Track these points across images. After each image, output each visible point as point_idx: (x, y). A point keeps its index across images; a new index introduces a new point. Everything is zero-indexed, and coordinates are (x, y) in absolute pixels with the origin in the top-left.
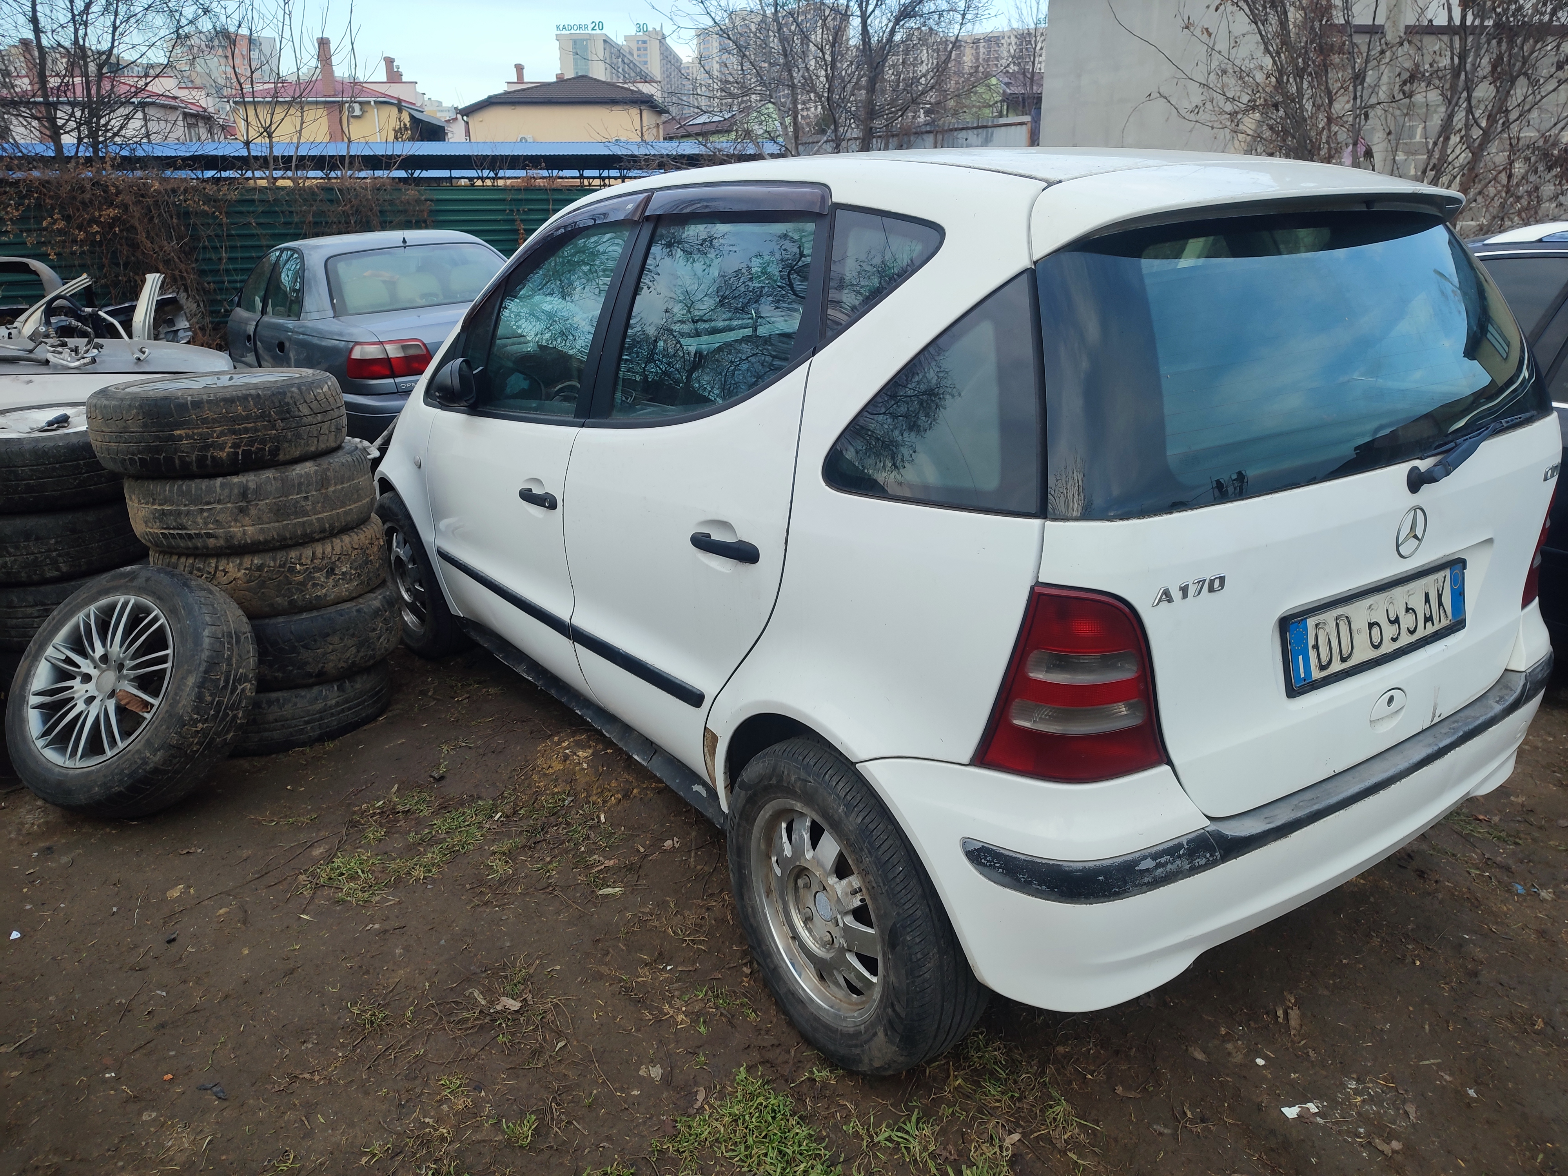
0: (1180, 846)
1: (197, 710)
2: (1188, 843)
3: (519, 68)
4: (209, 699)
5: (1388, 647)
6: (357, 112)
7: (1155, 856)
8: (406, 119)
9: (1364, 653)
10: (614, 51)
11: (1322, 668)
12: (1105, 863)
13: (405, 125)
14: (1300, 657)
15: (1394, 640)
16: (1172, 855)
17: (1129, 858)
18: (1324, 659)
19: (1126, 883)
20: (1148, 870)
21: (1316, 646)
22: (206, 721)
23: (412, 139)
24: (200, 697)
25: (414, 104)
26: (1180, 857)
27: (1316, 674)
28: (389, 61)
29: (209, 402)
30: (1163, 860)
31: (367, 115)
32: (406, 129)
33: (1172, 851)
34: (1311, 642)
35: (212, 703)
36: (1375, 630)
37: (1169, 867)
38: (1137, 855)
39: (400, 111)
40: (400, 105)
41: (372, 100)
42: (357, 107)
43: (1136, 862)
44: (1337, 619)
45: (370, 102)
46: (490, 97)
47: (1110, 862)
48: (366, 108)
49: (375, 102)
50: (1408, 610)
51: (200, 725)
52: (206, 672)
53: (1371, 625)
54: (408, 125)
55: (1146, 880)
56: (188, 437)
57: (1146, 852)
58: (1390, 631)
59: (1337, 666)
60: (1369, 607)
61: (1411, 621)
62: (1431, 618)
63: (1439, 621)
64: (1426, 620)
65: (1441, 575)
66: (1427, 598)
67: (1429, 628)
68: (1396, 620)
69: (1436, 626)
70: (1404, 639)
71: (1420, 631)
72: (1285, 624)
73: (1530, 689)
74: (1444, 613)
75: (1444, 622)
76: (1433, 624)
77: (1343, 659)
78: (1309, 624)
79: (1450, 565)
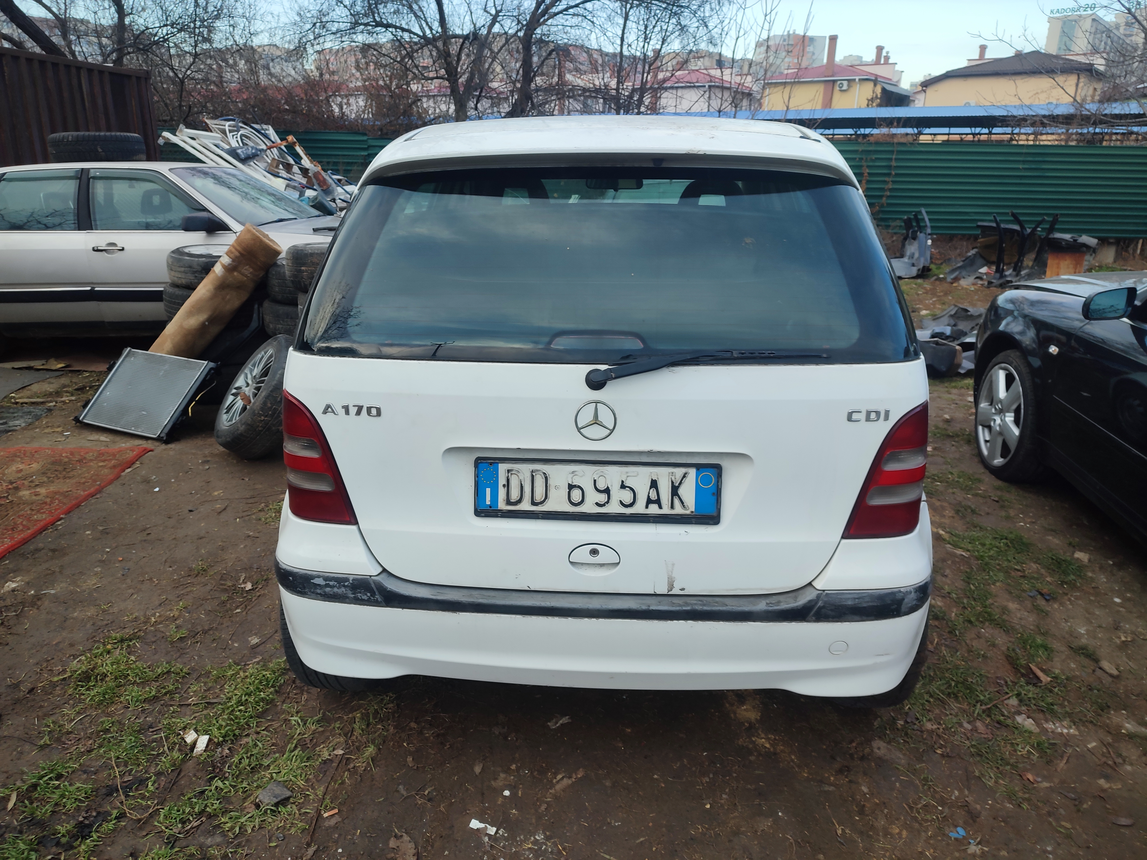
0: (347, 580)
1: (262, 409)
2: (353, 580)
3: (983, 48)
4: (269, 405)
5: (589, 507)
6: (845, 87)
7: (326, 579)
8: (879, 90)
9: (559, 504)
10: (1100, 27)
11: (509, 502)
12: (295, 570)
13: (877, 96)
14: (488, 490)
15: (601, 505)
16: (339, 583)
17: (309, 573)
18: (514, 498)
19: (304, 588)
20: (319, 585)
21: (507, 486)
22: (266, 416)
23: (880, 105)
24: (265, 403)
25: (890, 80)
26: (344, 586)
27: (502, 505)
28: (880, 49)
29: (317, 254)
30: (331, 583)
31: (852, 89)
32: (877, 97)
33: (341, 580)
34: (502, 481)
35: (271, 407)
36: (576, 492)
37: (336, 590)
38: (315, 573)
39: (875, 85)
40: (875, 81)
41: (857, 78)
42: (845, 83)
43: (313, 577)
44: (532, 472)
45: (855, 80)
46: (948, 72)
47: (298, 570)
48: (852, 84)
49: (860, 80)
50: (623, 486)
51: (263, 418)
52: (271, 391)
53: (571, 487)
54: (879, 96)
55: (319, 591)
56: (306, 271)
57: (321, 574)
58: (595, 497)
59: (526, 506)
60: (573, 472)
61: (627, 497)
62: (658, 502)
63: (672, 507)
64: (649, 501)
65: (679, 472)
66: (654, 484)
67: (654, 509)
68: (607, 491)
69: (666, 510)
70: (614, 508)
71: (639, 508)
72: (479, 462)
73: (823, 607)
74: (682, 503)
75: (678, 510)
76: (660, 507)
77: (534, 503)
78: (503, 468)
79: (698, 467)
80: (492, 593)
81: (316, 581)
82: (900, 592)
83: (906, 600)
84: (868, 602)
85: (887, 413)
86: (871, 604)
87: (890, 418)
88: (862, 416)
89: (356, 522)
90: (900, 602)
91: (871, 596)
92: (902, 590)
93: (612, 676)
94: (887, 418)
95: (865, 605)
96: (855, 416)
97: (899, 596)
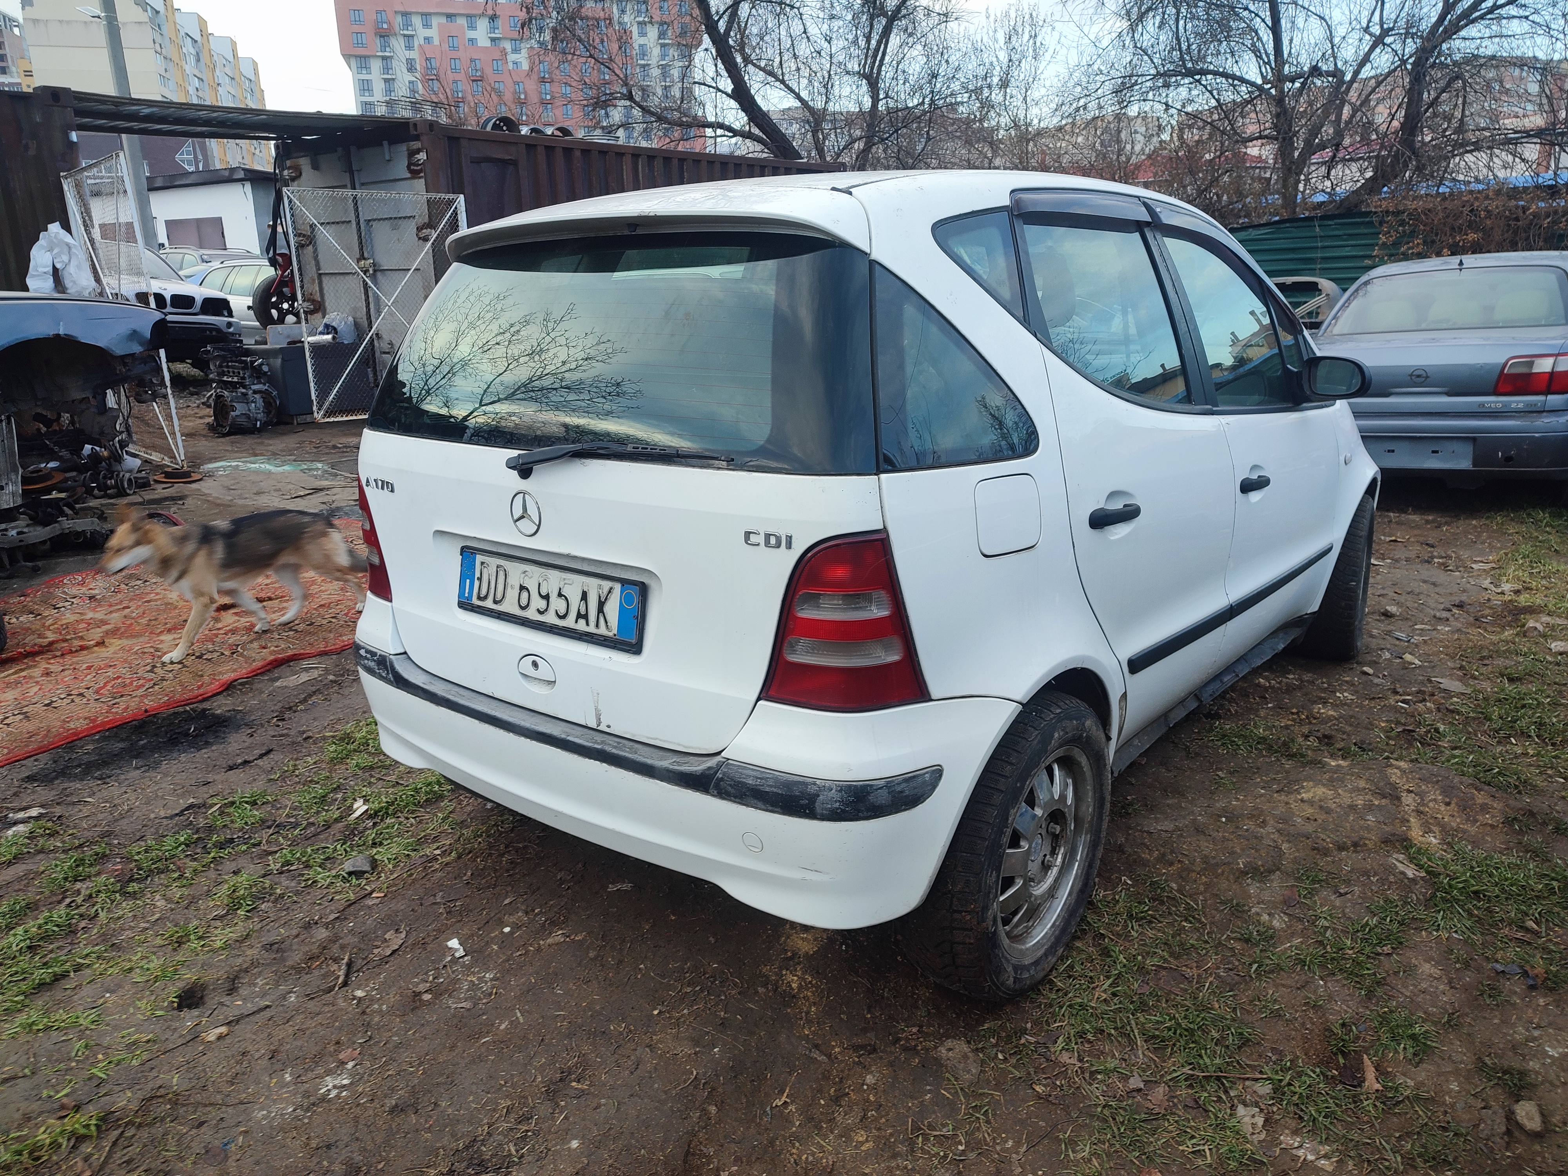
2: (380, 657)
5: (531, 614)
9: (510, 606)
11: (479, 598)
14: (468, 581)
15: (541, 613)
16: (372, 656)
18: (484, 592)
21: (480, 579)
27: (475, 600)
34: (477, 575)
36: (525, 595)
44: (498, 568)
50: (560, 595)
53: (522, 588)
58: (538, 603)
59: (489, 604)
60: (525, 572)
61: (561, 606)
62: (585, 617)
63: (597, 626)
64: (579, 616)
65: (607, 585)
66: (584, 596)
67: (581, 626)
68: (547, 598)
69: (592, 629)
70: (550, 618)
71: (570, 622)
72: (464, 550)
73: (722, 779)
74: (606, 622)
75: (602, 630)
76: (588, 624)
77: (495, 602)
78: (479, 558)
79: (624, 582)
80: (466, 693)
81: (362, 652)
82: (815, 784)
83: (821, 797)
84: (771, 786)
85: (789, 539)
86: (775, 790)
87: (793, 546)
88: (761, 539)
89: (391, 601)
90: (813, 797)
91: (776, 779)
92: (818, 782)
93: (557, 814)
94: (789, 546)
95: (767, 789)
96: (753, 539)
97: (812, 789)
